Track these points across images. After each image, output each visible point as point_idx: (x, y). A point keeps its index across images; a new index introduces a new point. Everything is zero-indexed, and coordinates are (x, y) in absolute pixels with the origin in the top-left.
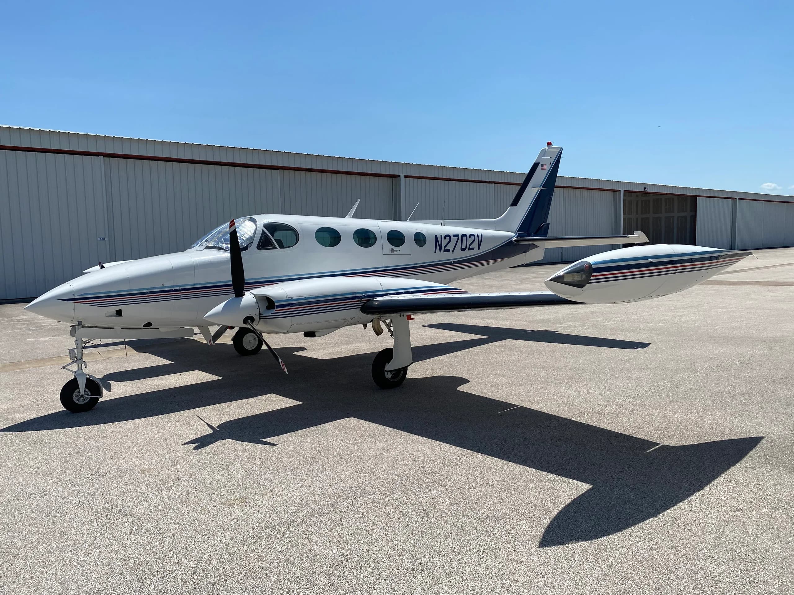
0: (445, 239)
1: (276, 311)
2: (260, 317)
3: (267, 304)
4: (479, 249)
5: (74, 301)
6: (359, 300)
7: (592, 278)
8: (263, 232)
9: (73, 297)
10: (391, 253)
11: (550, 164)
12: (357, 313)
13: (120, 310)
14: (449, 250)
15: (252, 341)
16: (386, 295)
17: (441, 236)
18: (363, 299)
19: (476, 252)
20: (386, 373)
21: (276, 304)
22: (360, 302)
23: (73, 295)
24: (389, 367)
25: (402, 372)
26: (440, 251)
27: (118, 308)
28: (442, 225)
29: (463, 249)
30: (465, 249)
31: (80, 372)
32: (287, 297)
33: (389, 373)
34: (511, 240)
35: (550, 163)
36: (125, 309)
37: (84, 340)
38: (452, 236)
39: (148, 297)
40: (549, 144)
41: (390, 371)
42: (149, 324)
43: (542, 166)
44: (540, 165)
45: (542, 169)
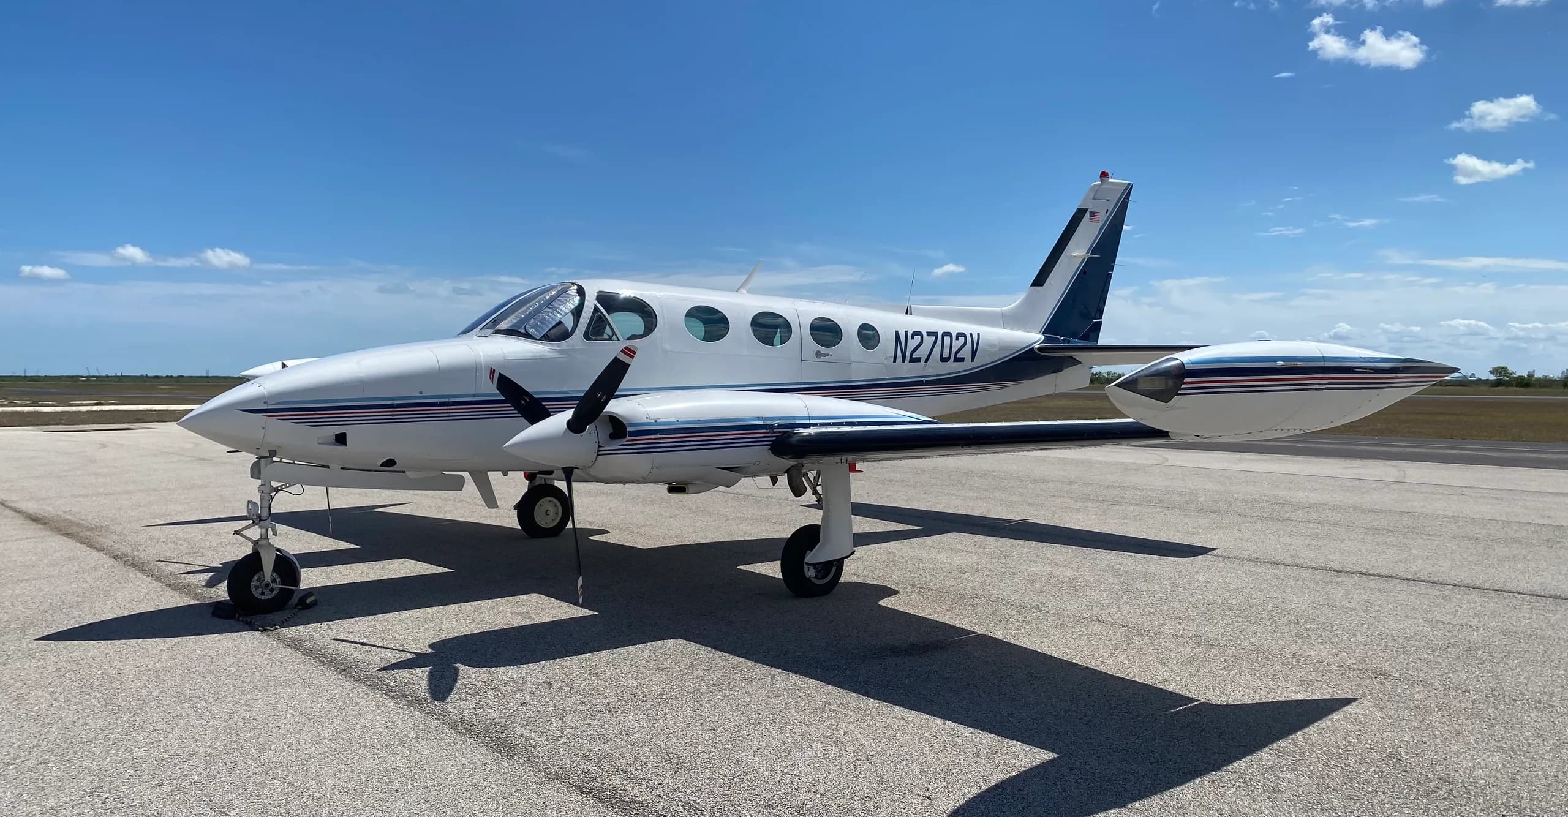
0: (913, 338)
1: (627, 441)
2: (599, 451)
3: (611, 430)
4: (973, 361)
5: (265, 414)
6: (768, 431)
7: (1183, 386)
8: (596, 309)
9: (265, 407)
10: (817, 359)
11: (1107, 213)
12: (762, 454)
13: (344, 434)
14: (918, 360)
15: (552, 511)
16: (815, 425)
17: (906, 332)
18: (775, 430)
19: (967, 366)
20: (806, 566)
21: (629, 429)
22: (769, 435)
23: (265, 403)
24: (812, 557)
25: (834, 569)
26: (904, 361)
27: (339, 430)
28: (907, 313)
29: (943, 360)
30: (947, 360)
31: (263, 542)
32: (647, 418)
33: (811, 568)
34: (1031, 347)
35: (1107, 211)
36: (351, 432)
37: (275, 484)
38: (925, 334)
39: (393, 413)
40: (1104, 175)
41: (814, 565)
42: (391, 463)
43: (1092, 214)
44: (1088, 213)
45: (1092, 221)
